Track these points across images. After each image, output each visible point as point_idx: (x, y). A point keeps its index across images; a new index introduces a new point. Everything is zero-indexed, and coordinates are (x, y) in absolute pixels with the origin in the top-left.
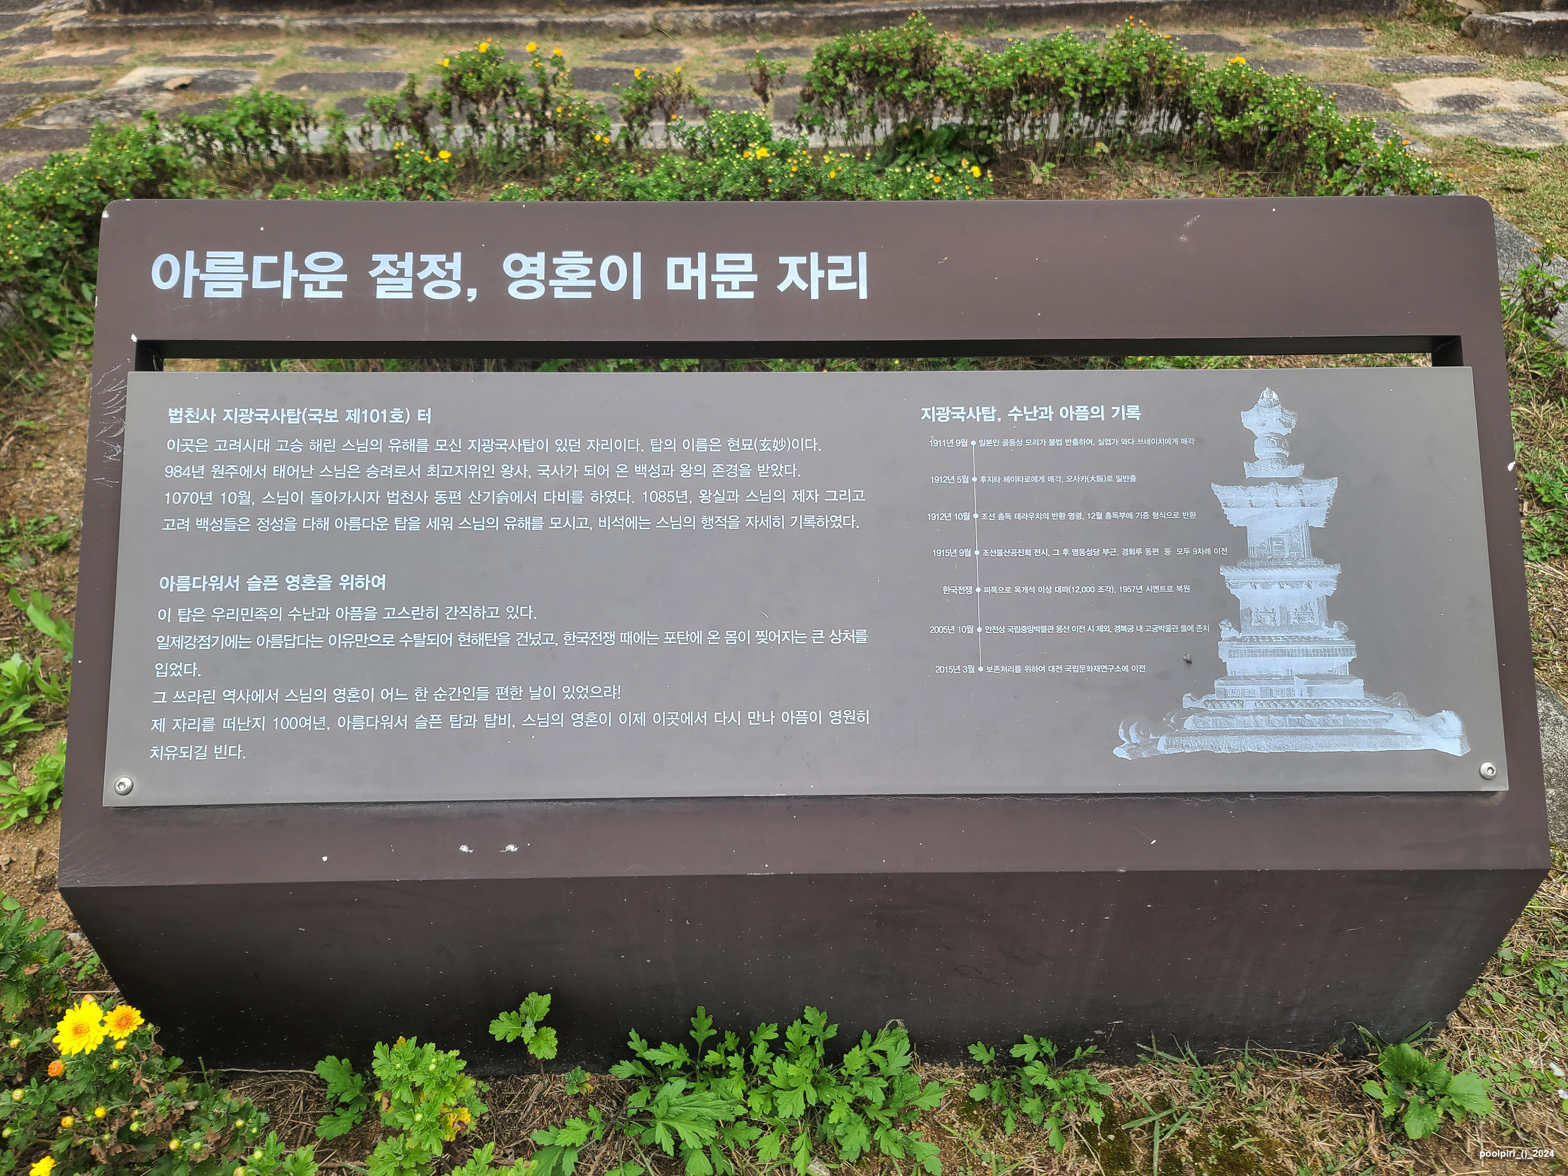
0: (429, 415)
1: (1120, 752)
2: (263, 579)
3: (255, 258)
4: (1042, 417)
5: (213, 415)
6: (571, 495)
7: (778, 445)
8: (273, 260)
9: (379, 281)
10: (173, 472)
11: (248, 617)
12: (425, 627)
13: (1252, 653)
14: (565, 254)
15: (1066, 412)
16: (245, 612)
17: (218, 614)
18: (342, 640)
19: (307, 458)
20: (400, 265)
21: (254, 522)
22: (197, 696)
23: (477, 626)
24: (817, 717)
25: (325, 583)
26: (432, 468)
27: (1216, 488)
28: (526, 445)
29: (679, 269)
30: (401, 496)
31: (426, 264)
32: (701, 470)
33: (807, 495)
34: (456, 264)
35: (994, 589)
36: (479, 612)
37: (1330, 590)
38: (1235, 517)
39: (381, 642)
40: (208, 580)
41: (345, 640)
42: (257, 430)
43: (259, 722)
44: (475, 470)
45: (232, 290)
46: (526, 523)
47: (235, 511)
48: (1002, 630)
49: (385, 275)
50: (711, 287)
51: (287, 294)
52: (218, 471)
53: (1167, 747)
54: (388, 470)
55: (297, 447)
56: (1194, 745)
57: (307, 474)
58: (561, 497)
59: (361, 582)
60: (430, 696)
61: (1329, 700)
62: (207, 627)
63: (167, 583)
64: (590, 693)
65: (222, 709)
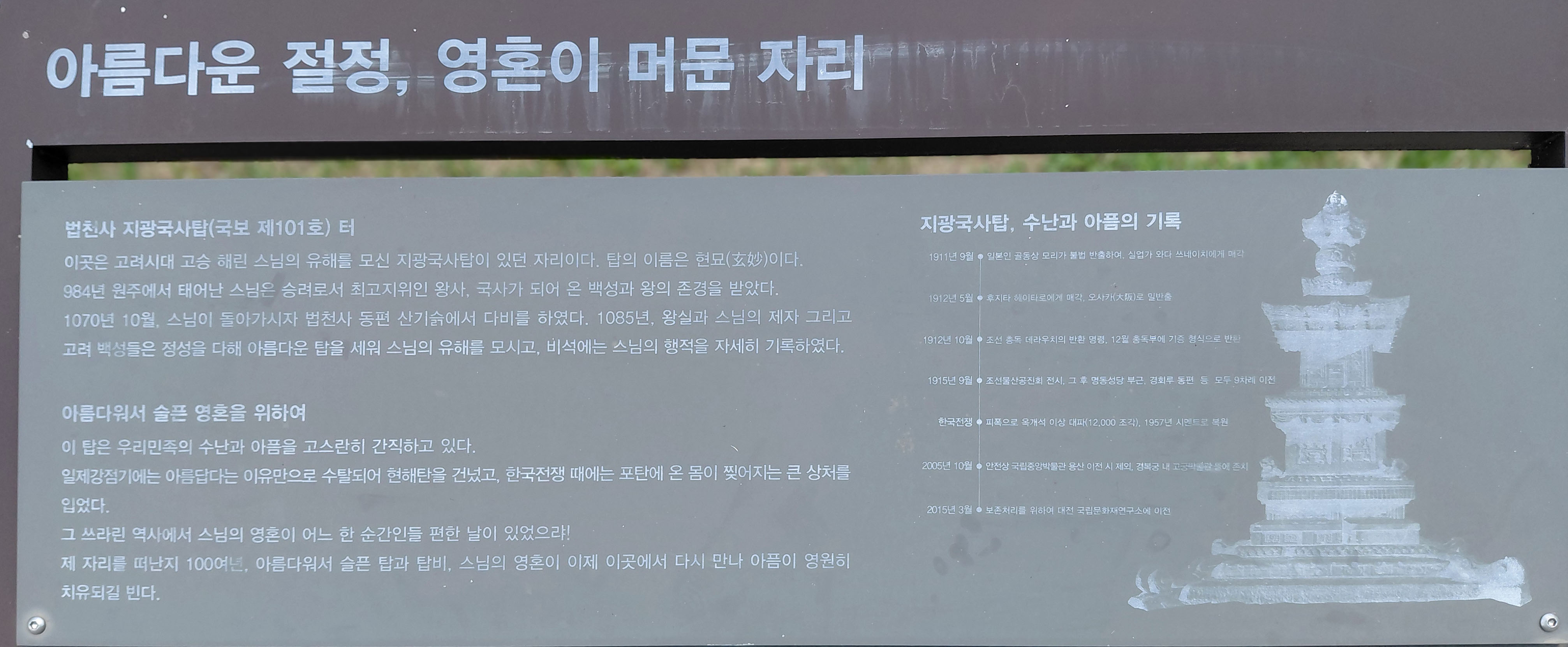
0: (352, 226)
1: (1137, 603)
2: (171, 409)
3: (158, 50)
4: (1064, 226)
5: (113, 228)
6: (515, 316)
7: (753, 260)
8: (178, 51)
9: (296, 72)
10: (73, 291)
11: (155, 450)
12: (351, 461)
13: (1298, 495)
14: (510, 39)
15: (1092, 221)
16: (153, 444)
17: (125, 445)
18: (259, 475)
19: (215, 275)
20: (319, 54)
21: (159, 346)
22: (104, 534)
23: (408, 461)
24: (790, 560)
25: (238, 414)
26: (356, 286)
27: (1267, 308)
28: (464, 261)
29: (643, 57)
30: (321, 317)
31: (349, 53)
32: (665, 288)
33: (785, 315)
34: (384, 52)
35: (998, 422)
36: (410, 445)
37: (1391, 425)
38: (1288, 341)
39: (301, 477)
40: (112, 410)
41: (262, 476)
42: (159, 244)
43: (172, 563)
44: (406, 288)
45: (132, 87)
46: (463, 348)
47: (141, 335)
48: (1006, 467)
49: (302, 65)
50: (680, 78)
51: (193, 90)
52: (120, 291)
53: (1190, 597)
54: (306, 288)
55: (203, 262)
56: (1225, 596)
57: (216, 293)
58: (504, 318)
59: (278, 413)
60: (357, 536)
61: (1380, 547)
62: (114, 460)
63: (69, 413)
64: (535, 534)
65: (131, 548)
